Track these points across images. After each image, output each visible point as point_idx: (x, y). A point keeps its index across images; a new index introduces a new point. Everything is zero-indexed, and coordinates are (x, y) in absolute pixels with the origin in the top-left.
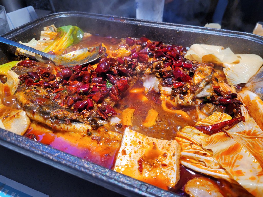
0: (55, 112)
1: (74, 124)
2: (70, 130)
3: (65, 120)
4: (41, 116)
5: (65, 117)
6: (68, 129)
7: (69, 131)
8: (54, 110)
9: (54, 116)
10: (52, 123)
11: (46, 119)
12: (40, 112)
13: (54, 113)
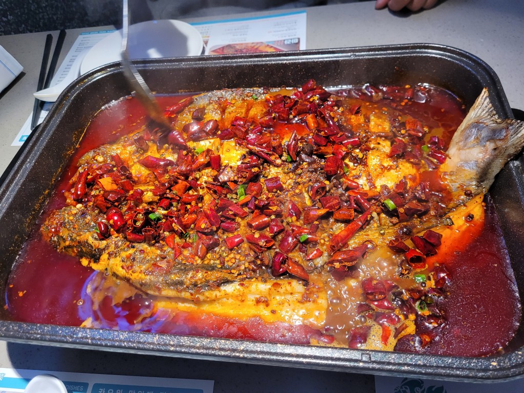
0: (191, 277)
1: (223, 288)
2: (220, 297)
3: (209, 286)
4: (171, 289)
5: (208, 281)
6: (216, 296)
7: (219, 299)
8: (187, 274)
9: (191, 284)
10: (192, 294)
11: (180, 291)
12: (169, 285)
13: (190, 280)
